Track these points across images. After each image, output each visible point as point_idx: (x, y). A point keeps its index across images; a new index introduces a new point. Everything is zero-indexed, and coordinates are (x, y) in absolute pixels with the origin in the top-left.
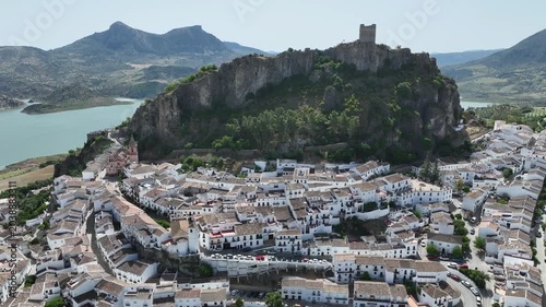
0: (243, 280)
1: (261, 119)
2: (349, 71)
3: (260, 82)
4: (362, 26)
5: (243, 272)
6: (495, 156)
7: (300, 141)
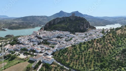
3: (59, 21)
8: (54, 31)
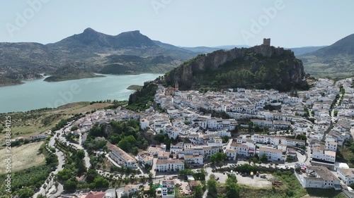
1: (229, 73)
2: (260, 56)
3: (224, 61)
4: (265, 39)
6: (318, 89)
7: (245, 82)
8: (232, 90)
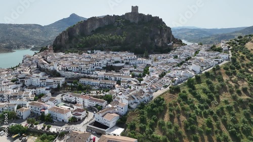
0: (69, 79)
1: (91, 37)
3: (97, 27)
4: (132, 6)
5: (70, 77)
8: (89, 52)
